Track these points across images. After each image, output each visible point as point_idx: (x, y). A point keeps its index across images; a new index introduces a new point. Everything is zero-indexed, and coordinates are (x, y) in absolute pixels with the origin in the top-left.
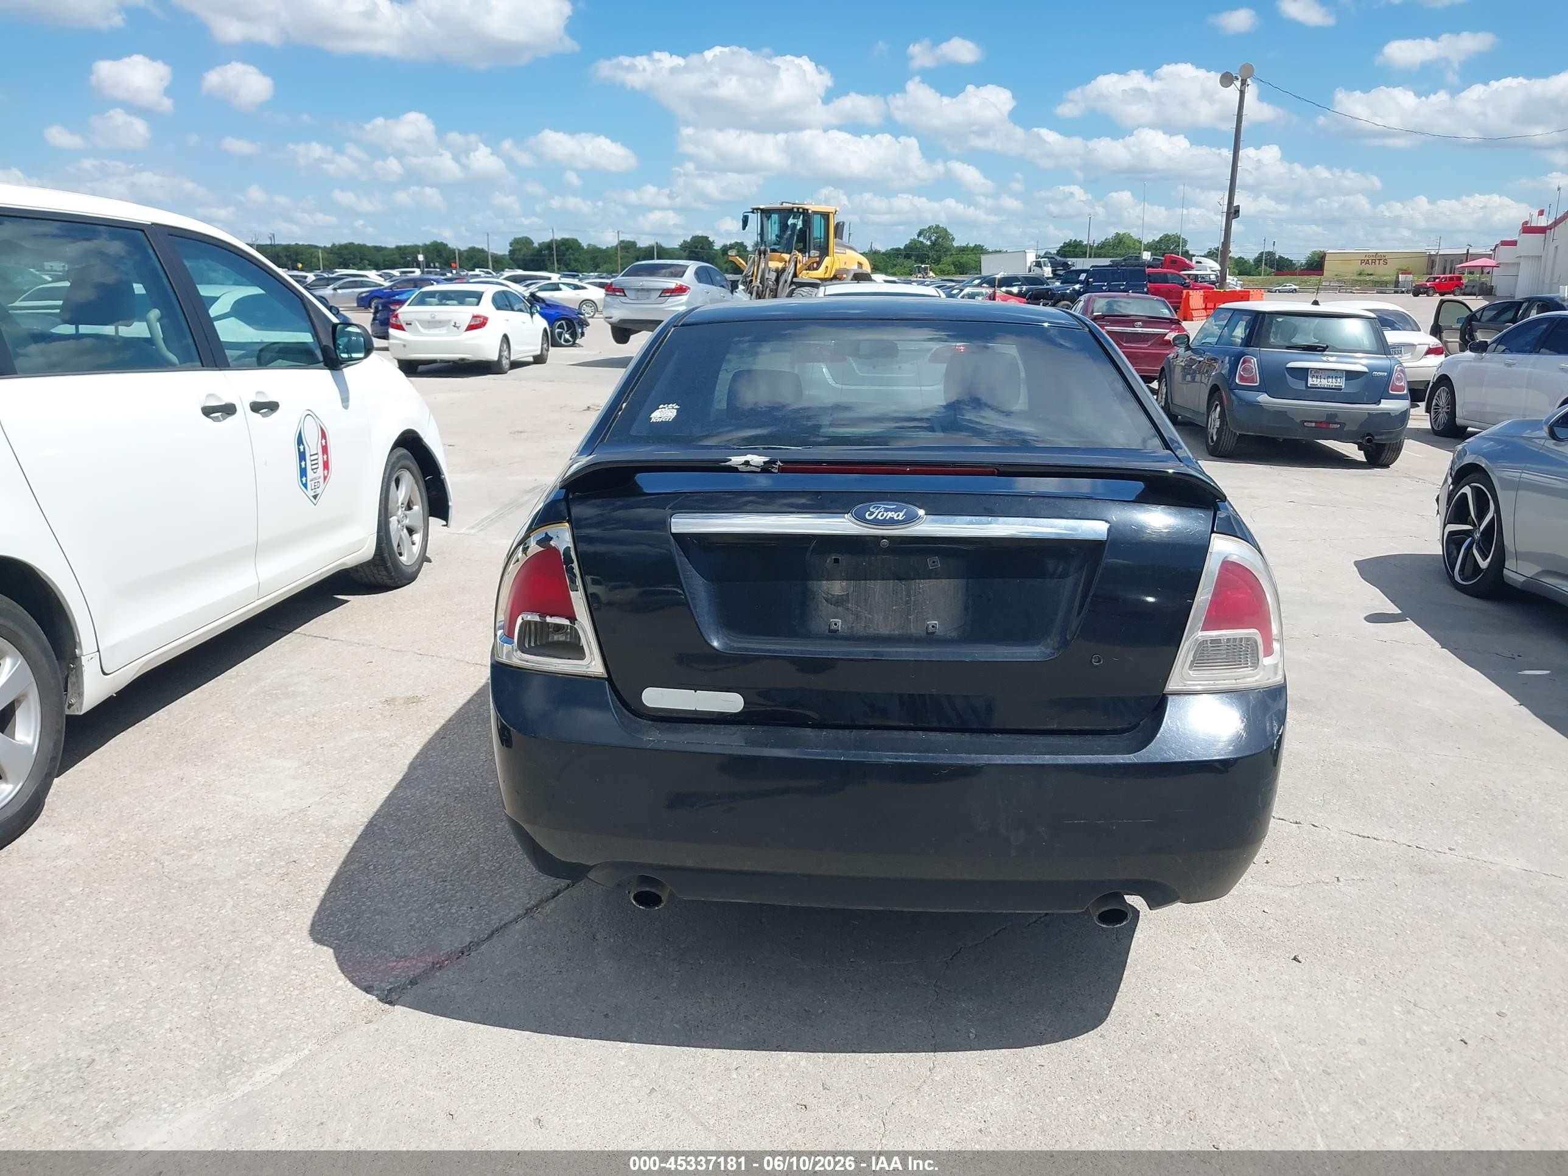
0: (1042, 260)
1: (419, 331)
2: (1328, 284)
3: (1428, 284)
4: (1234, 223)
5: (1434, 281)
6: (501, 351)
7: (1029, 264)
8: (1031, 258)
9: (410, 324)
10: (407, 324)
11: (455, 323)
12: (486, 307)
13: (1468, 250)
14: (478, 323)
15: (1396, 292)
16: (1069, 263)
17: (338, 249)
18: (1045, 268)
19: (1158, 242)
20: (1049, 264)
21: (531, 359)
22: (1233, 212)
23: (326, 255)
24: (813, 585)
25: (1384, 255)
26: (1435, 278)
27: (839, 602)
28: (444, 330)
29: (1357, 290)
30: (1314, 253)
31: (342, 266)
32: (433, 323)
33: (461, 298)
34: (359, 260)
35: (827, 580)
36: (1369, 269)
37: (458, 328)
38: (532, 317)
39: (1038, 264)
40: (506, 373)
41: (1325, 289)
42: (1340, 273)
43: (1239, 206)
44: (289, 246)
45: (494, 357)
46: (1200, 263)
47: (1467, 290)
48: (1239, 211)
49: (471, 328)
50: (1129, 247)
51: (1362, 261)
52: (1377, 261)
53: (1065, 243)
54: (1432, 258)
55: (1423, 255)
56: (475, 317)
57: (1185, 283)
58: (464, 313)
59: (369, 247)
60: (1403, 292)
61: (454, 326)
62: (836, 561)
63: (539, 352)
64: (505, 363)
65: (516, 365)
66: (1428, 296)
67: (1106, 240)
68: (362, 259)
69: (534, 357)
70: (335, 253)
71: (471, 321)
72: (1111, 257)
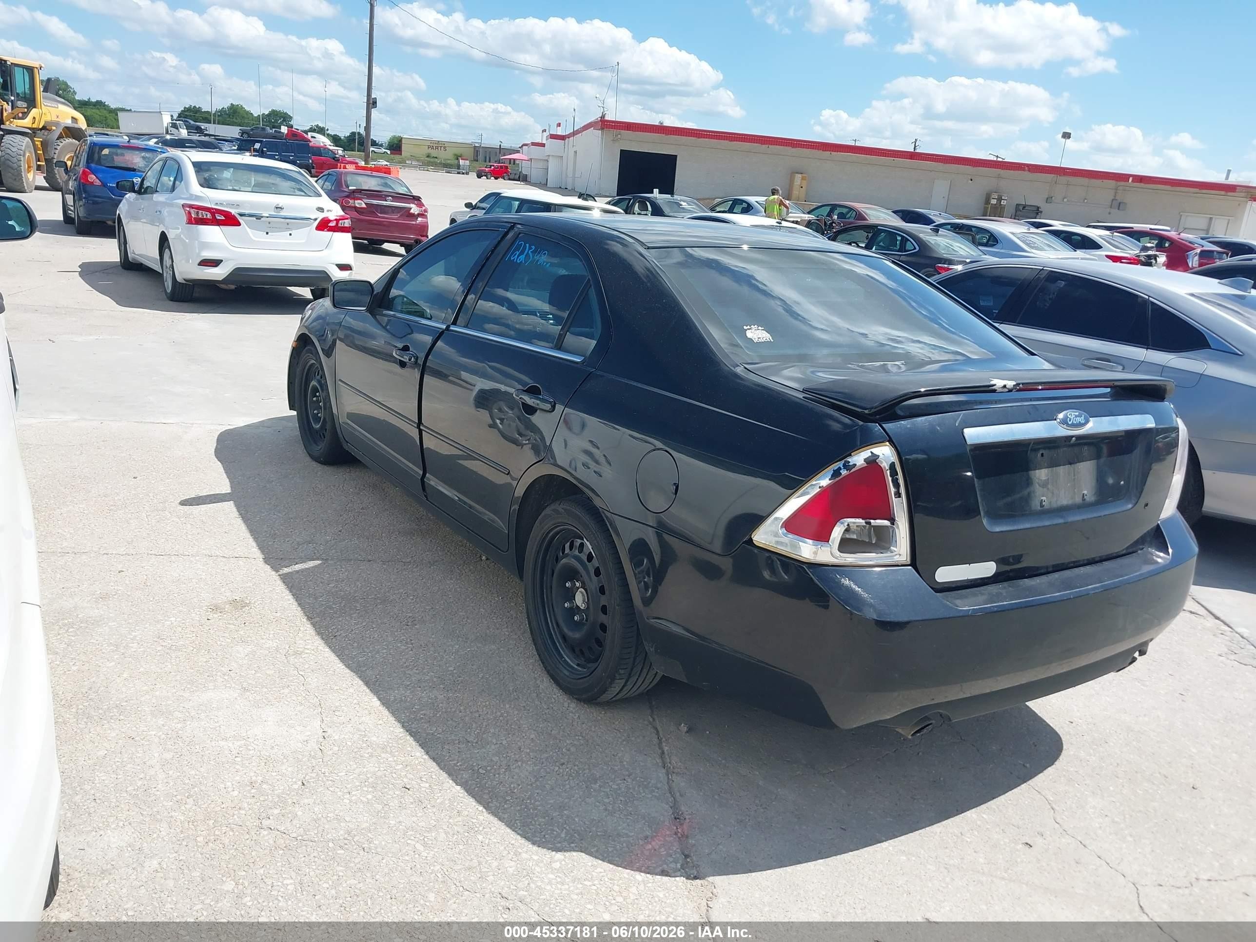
0: (178, 122)
2: (410, 162)
3: (487, 169)
4: (373, 111)
5: (490, 167)
7: (165, 125)
8: (167, 120)
13: (500, 146)
15: (459, 173)
16: (203, 127)
18: (181, 130)
19: (267, 115)
20: (185, 127)
22: (372, 103)
24: (1032, 473)
25: (444, 143)
26: (491, 166)
27: (1045, 485)
29: (431, 169)
30: (394, 137)
35: (1038, 469)
36: (434, 153)
39: (174, 126)
41: (409, 167)
42: (415, 155)
43: (376, 98)
46: (315, 138)
47: (512, 177)
48: (376, 102)
50: (243, 117)
51: (429, 147)
52: (439, 148)
53: (185, 108)
54: (477, 149)
55: (471, 146)
57: (336, 157)
60: (463, 174)
62: (1042, 455)
66: (487, 179)
67: (223, 108)
72: (240, 126)
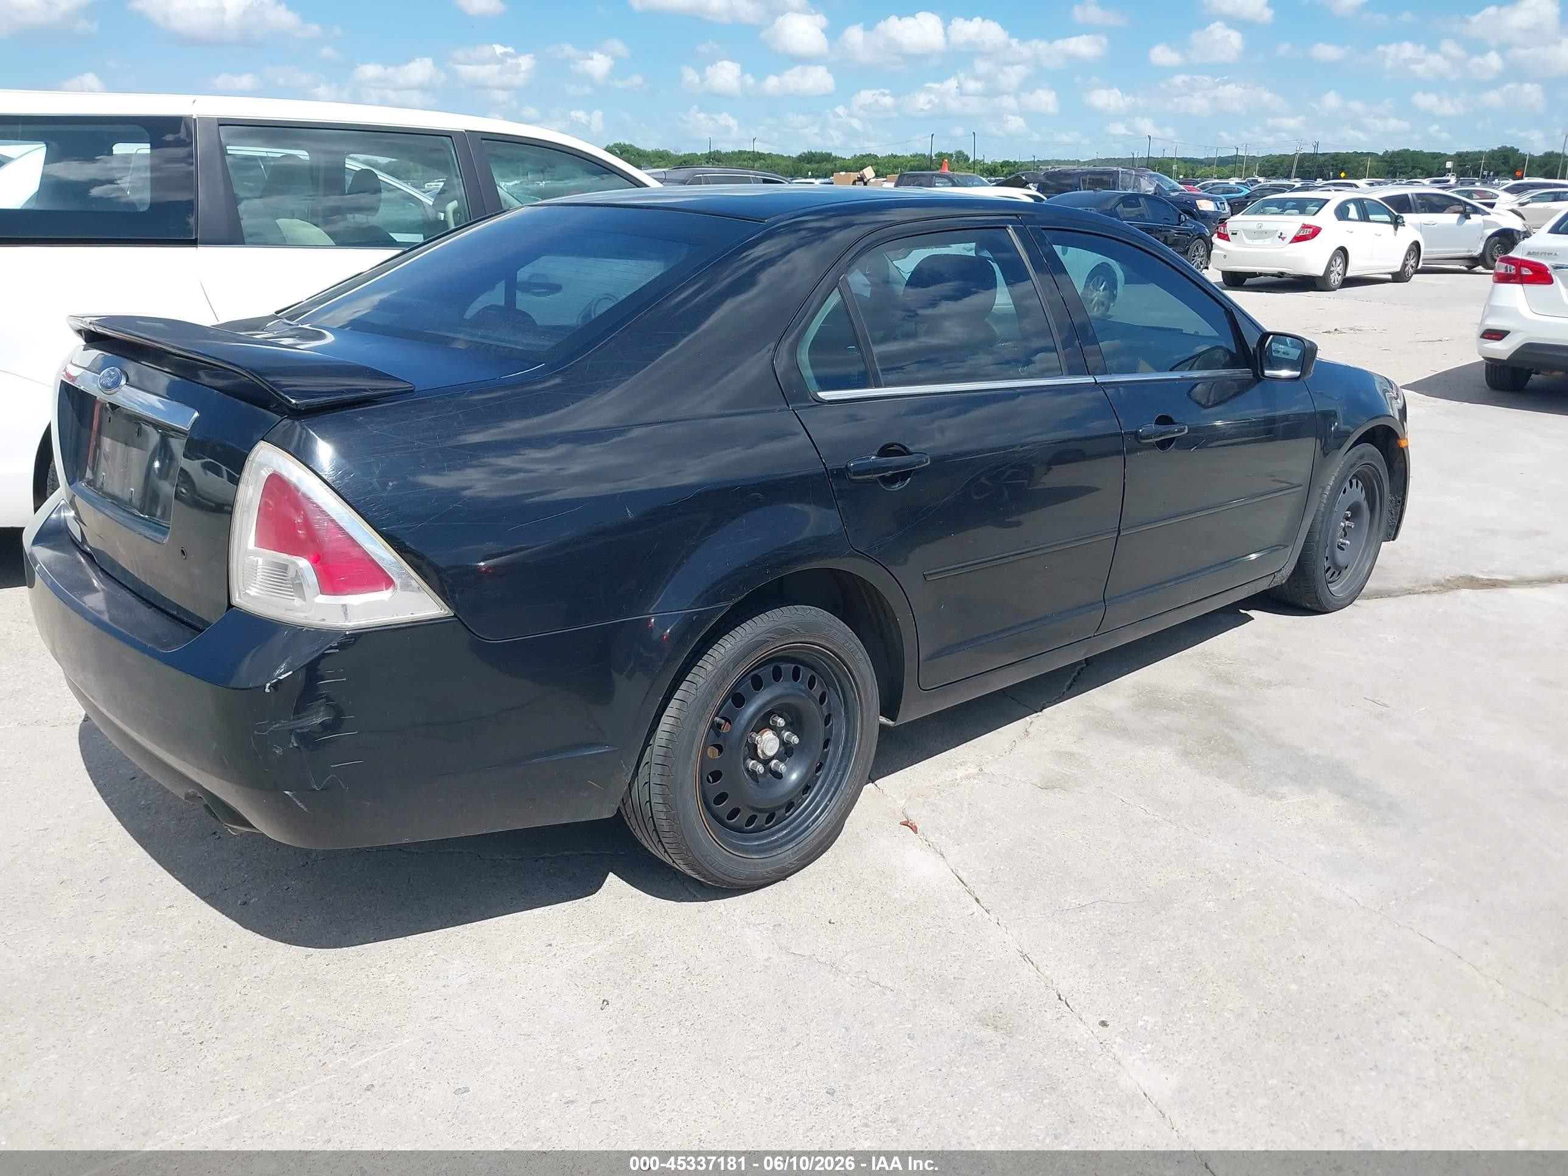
1: (1244, 242)
6: (1330, 265)
9: (1236, 234)
10: (1233, 234)
11: (1281, 234)
12: (1325, 218)
14: (1309, 234)
17: (1390, 157)
21: (1390, 277)
23: (1375, 164)
27: (107, 458)
28: (1268, 241)
31: (1390, 175)
32: (1260, 234)
33: (1301, 206)
34: (1410, 168)
35: (106, 436)
37: (1283, 239)
38: (1396, 229)
40: (1334, 290)
44: (1337, 154)
45: (1320, 271)
49: (1298, 239)
56: (1305, 227)
58: (1292, 223)
59: (1425, 153)
61: (1279, 237)
62: (110, 420)
63: (1398, 269)
64: (1335, 279)
65: (1349, 282)
68: (1414, 168)
69: (1393, 274)
70: (1386, 162)
71: (1299, 231)
